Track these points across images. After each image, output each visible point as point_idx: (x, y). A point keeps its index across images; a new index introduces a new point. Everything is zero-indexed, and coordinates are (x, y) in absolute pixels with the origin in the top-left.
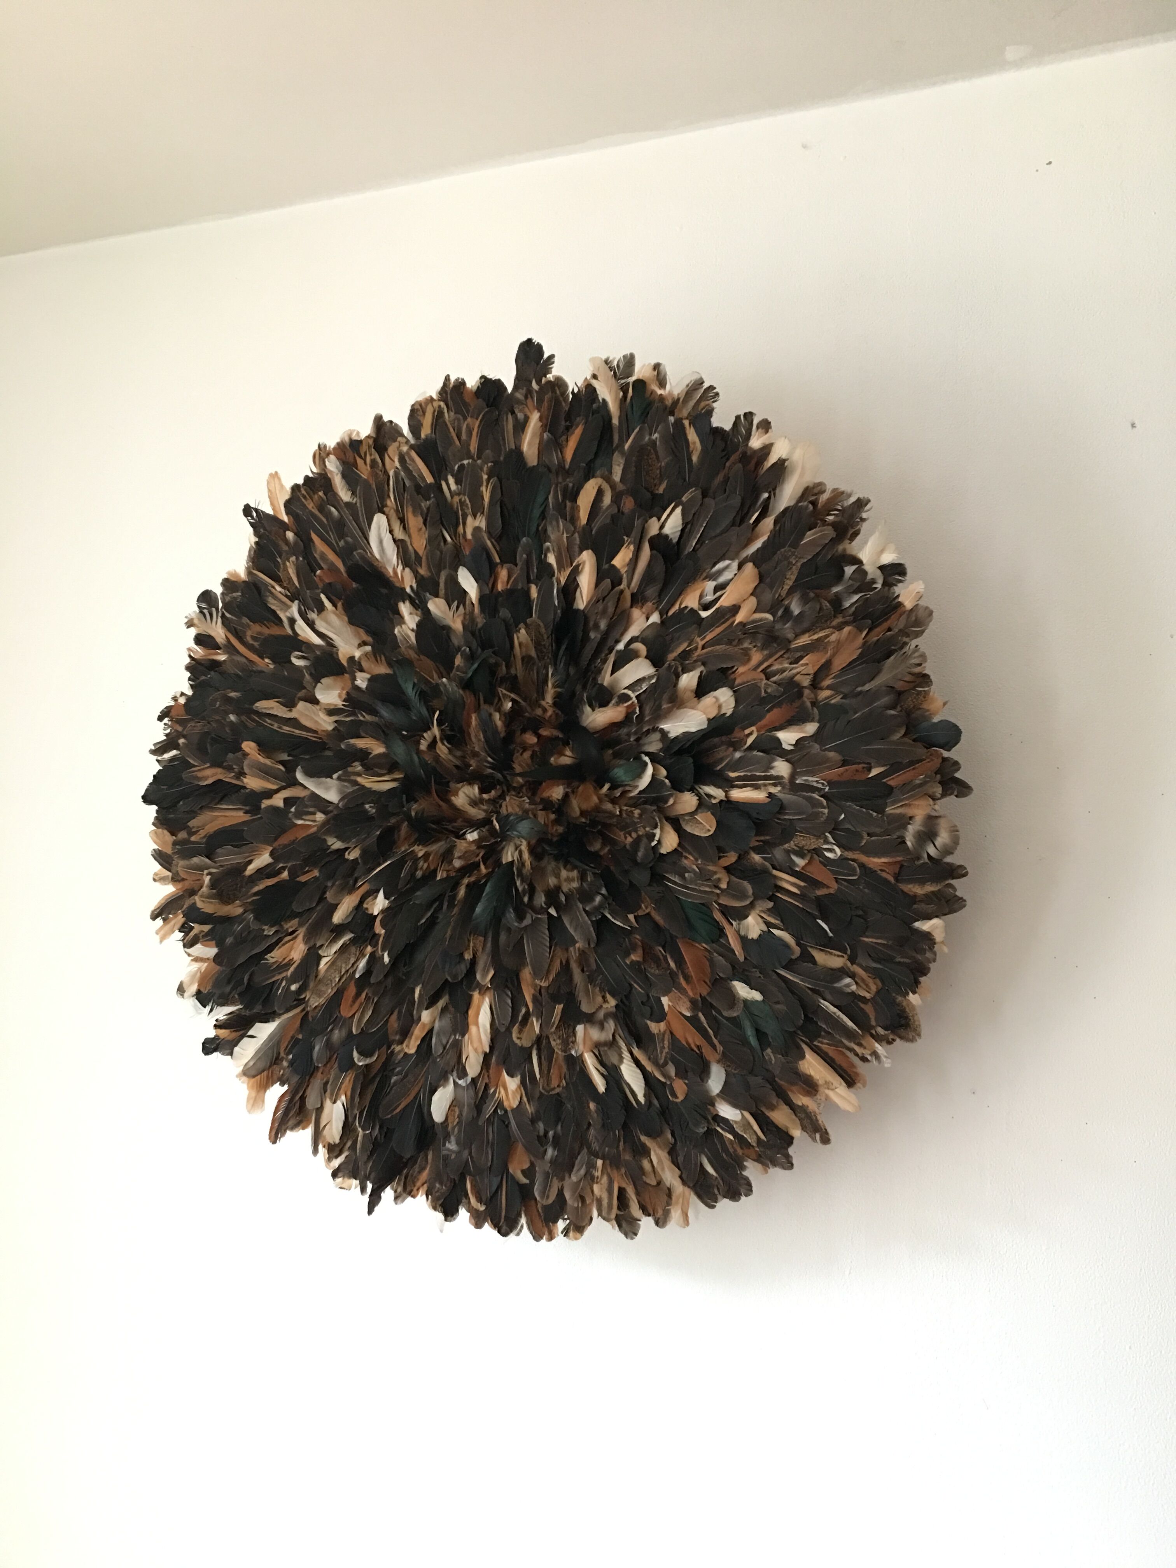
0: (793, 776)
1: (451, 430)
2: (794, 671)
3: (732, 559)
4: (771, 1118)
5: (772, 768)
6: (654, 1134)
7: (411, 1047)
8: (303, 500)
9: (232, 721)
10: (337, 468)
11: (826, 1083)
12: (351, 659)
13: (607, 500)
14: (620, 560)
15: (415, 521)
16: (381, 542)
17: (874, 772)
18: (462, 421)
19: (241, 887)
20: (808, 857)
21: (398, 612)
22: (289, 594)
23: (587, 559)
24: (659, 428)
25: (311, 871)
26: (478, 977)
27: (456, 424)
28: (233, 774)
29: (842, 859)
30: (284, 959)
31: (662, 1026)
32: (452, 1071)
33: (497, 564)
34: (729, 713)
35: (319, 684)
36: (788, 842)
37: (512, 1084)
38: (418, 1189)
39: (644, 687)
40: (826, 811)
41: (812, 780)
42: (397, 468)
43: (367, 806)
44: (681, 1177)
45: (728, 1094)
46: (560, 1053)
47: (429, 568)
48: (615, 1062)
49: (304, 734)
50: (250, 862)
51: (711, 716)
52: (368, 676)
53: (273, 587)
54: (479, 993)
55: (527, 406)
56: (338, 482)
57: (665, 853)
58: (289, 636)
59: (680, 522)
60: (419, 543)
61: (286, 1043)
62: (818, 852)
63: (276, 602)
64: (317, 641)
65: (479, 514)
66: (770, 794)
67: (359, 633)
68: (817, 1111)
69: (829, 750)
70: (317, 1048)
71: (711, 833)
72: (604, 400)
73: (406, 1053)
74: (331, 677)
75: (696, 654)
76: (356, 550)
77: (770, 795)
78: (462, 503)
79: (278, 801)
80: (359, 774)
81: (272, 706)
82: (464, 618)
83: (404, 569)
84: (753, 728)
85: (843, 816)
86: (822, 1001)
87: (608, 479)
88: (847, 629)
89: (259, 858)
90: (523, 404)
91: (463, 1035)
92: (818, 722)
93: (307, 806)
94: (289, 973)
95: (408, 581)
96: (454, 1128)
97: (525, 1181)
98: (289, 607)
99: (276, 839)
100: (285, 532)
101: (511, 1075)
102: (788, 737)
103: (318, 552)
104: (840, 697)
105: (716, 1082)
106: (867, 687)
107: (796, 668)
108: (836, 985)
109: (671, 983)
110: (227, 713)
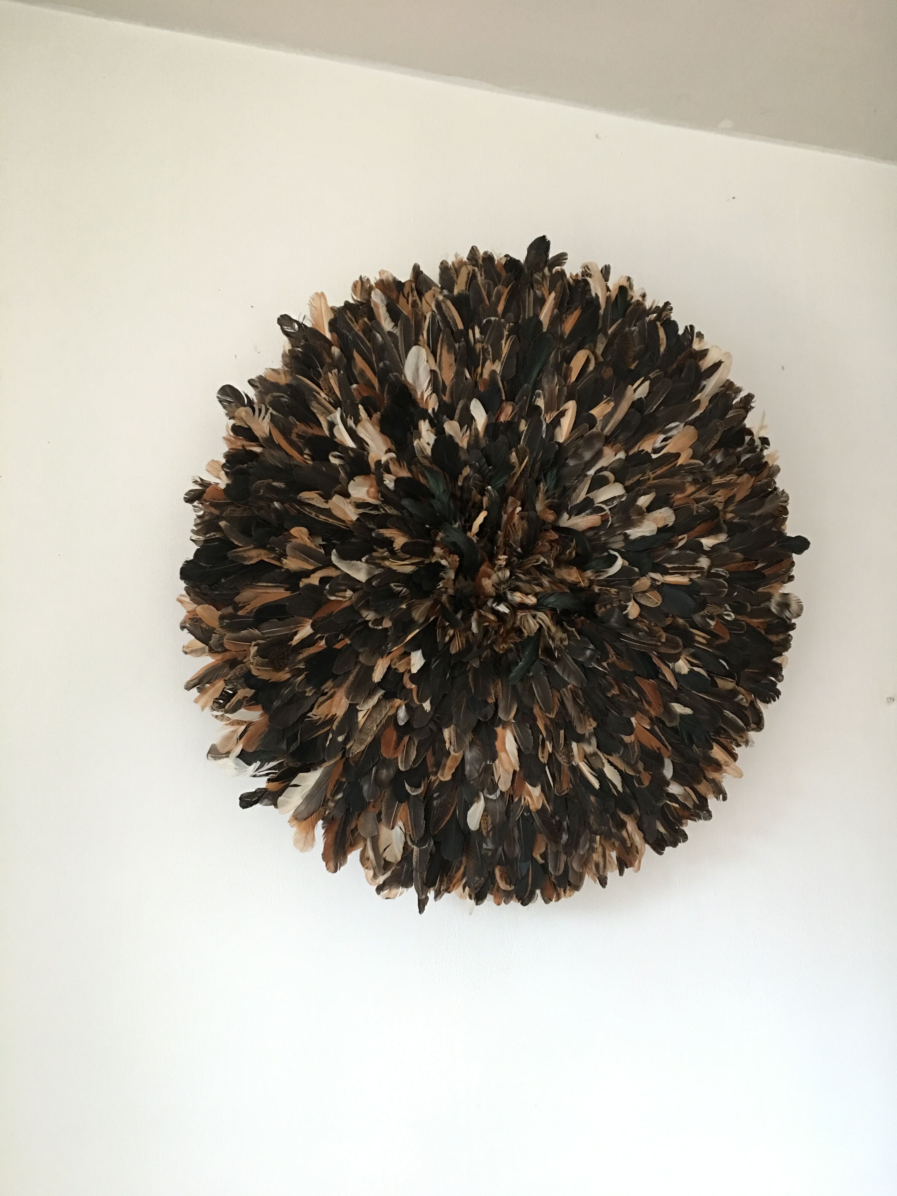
0: (710, 567)
1: (483, 290)
2: (714, 500)
3: (681, 422)
4: (698, 789)
5: (698, 562)
6: (628, 811)
7: (446, 776)
8: (350, 322)
9: (276, 508)
10: (382, 300)
11: (726, 762)
12: (378, 462)
13: (591, 367)
14: (598, 412)
15: (447, 358)
16: (417, 370)
17: (759, 566)
18: (492, 286)
19: (288, 655)
20: (716, 620)
21: (417, 427)
22: (332, 401)
23: (571, 407)
24: (637, 324)
25: (344, 639)
26: (501, 715)
27: (487, 286)
28: (273, 555)
29: (735, 620)
30: (327, 715)
31: (632, 738)
32: (483, 790)
33: (504, 401)
34: (671, 524)
35: (352, 482)
36: (703, 610)
37: (536, 792)
38: (454, 886)
39: (615, 503)
40: (726, 590)
41: (721, 570)
42: (434, 311)
43: (392, 585)
44: (644, 838)
45: (676, 777)
46: (565, 765)
47: (451, 396)
48: (601, 767)
49: (336, 522)
50: (296, 633)
51: (660, 526)
52: (394, 478)
53: (319, 393)
54: (503, 728)
55: (543, 286)
56: (382, 313)
57: (632, 618)
58: (326, 437)
59: (647, 391)
60: (448, 376)
61: (332, 787)
62: (720, 616)
63: (319, 406)
64: (350, 443)
65: (497, 361)
66: (690, 578)
67: (387, 442)
68: (721, 781)
69: (736, 551)
70: (366, 788)
71: (659, 605)
72: (596, 294)
73: (441, 781)
74: (362, 476)
75: (649, 483)
76: (392, 372)
77: (691, 580)
78: (484, 350)
79: (314, 580)
80: (385, 558)
81: (313, 497)
82: (470, 438)
83: (431, 394)
84: (686, 535)
85: (736, 594)
86: (725, 711)
87: (594, 353)
88: (746, 476)
89: (303, 629)
90: (541, 284)
91: (494, 760)
92: (727, 533)
93: (340, 585)
94: (334, 727)
95: (432, 405)
96: (488, 833)
97: (541, 861)
98: (331, 413)
99: (314, 613)
100: (330, 347)
101: (534, 786)
102: (708, 542)
103: (358, 369)
104: (738, 518)
105: (668, 772)
106: (757, 513)
107: (715, 498)
108: (735, 700)
109: (635, 708)
110: (272, 502)
